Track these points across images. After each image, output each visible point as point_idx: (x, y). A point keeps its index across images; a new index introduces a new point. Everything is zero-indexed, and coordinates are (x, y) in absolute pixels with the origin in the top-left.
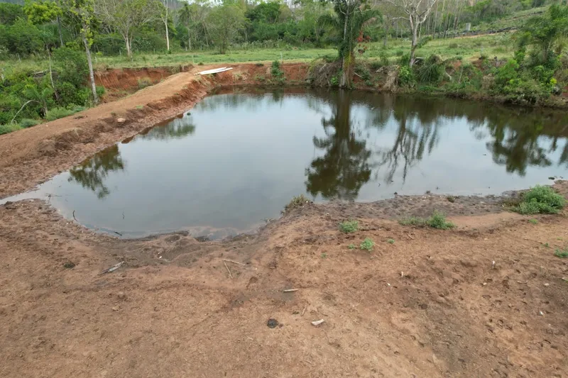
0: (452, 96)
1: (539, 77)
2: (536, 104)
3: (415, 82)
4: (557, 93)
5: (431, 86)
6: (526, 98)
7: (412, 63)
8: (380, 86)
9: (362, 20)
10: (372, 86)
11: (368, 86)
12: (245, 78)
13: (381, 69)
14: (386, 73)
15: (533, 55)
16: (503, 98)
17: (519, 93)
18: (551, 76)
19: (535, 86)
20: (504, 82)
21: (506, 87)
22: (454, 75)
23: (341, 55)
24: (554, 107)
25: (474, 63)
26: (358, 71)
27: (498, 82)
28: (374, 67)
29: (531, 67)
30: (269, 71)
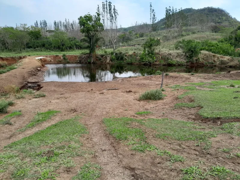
0: (128, 64)
1: (151, 57)
2: (152, 64)
3: (116, 60)
4: (156, 61)
5: (122, 61)
6: (149, 63)
7: (114, 54)
8: (105, 62)
9: (97, 40)
10: (103, 62)
11: (101, 62)
12: (52, 60)
13: (104, 56)
14: (106, 58)
15: (148, 51)
16: (143, 63)
17: (147, 61)
18: (154, 57)
19: (151, 59)
20: (143, 58)
21: (143, 60)
22: (127, 57)
23: (91, 52)
24: (156, 65)
25: (132, 54)
26: (97, 57)
27: (141, 58)
28: (102, 56)
29: (148, 54)
30: (62, 58)
